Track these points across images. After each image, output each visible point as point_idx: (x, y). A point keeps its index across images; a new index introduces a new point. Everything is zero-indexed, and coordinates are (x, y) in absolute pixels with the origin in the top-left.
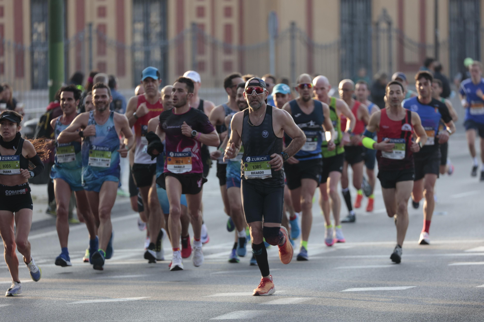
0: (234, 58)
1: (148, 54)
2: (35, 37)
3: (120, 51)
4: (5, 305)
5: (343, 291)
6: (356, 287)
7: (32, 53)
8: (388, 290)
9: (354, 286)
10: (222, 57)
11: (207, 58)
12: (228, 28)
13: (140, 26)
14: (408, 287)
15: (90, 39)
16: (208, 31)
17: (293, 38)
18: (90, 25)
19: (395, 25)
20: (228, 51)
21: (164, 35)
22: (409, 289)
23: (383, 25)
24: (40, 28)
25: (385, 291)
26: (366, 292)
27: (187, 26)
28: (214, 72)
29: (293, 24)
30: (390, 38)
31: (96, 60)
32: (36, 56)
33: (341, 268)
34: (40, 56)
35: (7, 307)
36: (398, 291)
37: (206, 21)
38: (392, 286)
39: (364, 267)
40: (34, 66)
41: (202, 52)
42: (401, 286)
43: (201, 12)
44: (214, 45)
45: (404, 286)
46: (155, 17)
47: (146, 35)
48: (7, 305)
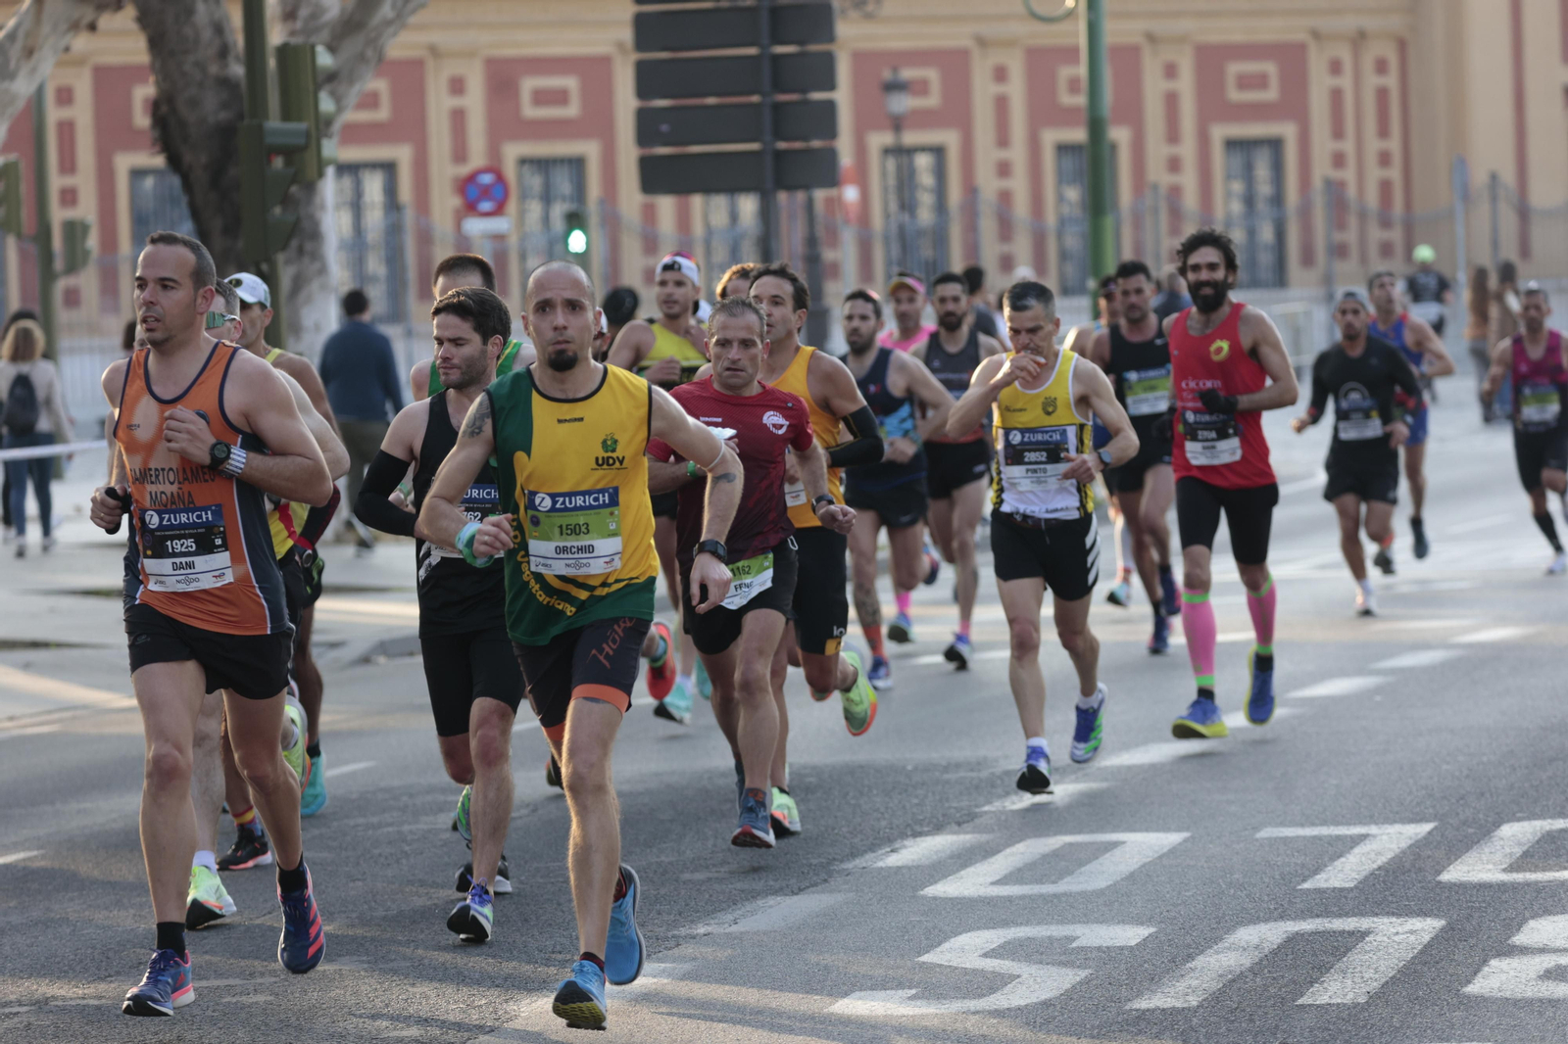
0: (1396, 235)
1: (1252, 233)
2: (1064, 209)
7: (1060, 235)
10: (1376, 234)
11: (1351, 236)
12: (1385, 187)
13: (1237, 187)
15: (1156, 211)
16: (1352, 192)
17: (1494, 199)
18: (1156, 186)
20: (1386, 223)
21: (1278, 199)
24: (1073, 194)
27: (1317, 183)
28: (1364, 259)
29: (1494, 176)
31: (1166, 244)
32: (1067, 240)
34: (1073, 242)
37: (1349, 175)
40: (1064, 256)
41: (1341, 225)
43: (1339, 160)
44: (1363, 215)
46: (1262, 171)
47: (1249, 200)
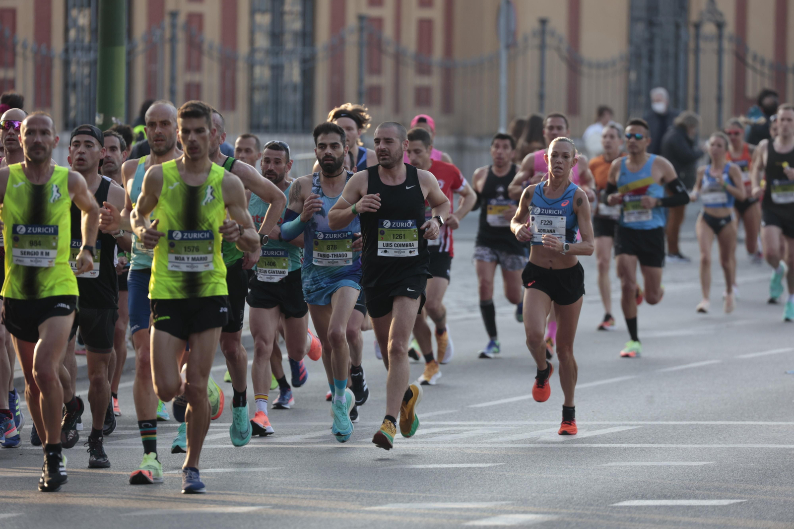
0: (434, 81)
1: (277, 70)
2: (72, 34)
3: (228, 64)
4: (10, 515)
5: (616, 504)
6: (639, 499)
7: (67, 64)
8: (695, 506)
9: (636, 497)
10: (412, 80)
11: (385, 80)
12: (425, 27)
13: (263, 20)
14: (732, 501)
15: (173, 40)
16: (388, 31)
17: (542, 47)
18: (174, 15)
19: (730, 29)
20: (424, 69)
21: (307, 36)
22: (733, 504)
23: (709, 29)
24: (83, 19)
25: (690, 507)
26: (656, 507)
27: (352, 21)
28: (397, 108)
29: (543, 22)
30: (720, 52)
31: (183, 78)
32: (73, 68)
33: (613, 464)
34: (80, 71)
35: (14, 518)
36: (714, 507)
37: (386, 12)
38: (703, 498)
39: (655, 464)
40: (69, 86)
41: (376, 70)
42: (720, 498)
44: (398, 58)
45: (726, 498)
46: (292, 4)
47: (276, 36)
48: (14, 515)
